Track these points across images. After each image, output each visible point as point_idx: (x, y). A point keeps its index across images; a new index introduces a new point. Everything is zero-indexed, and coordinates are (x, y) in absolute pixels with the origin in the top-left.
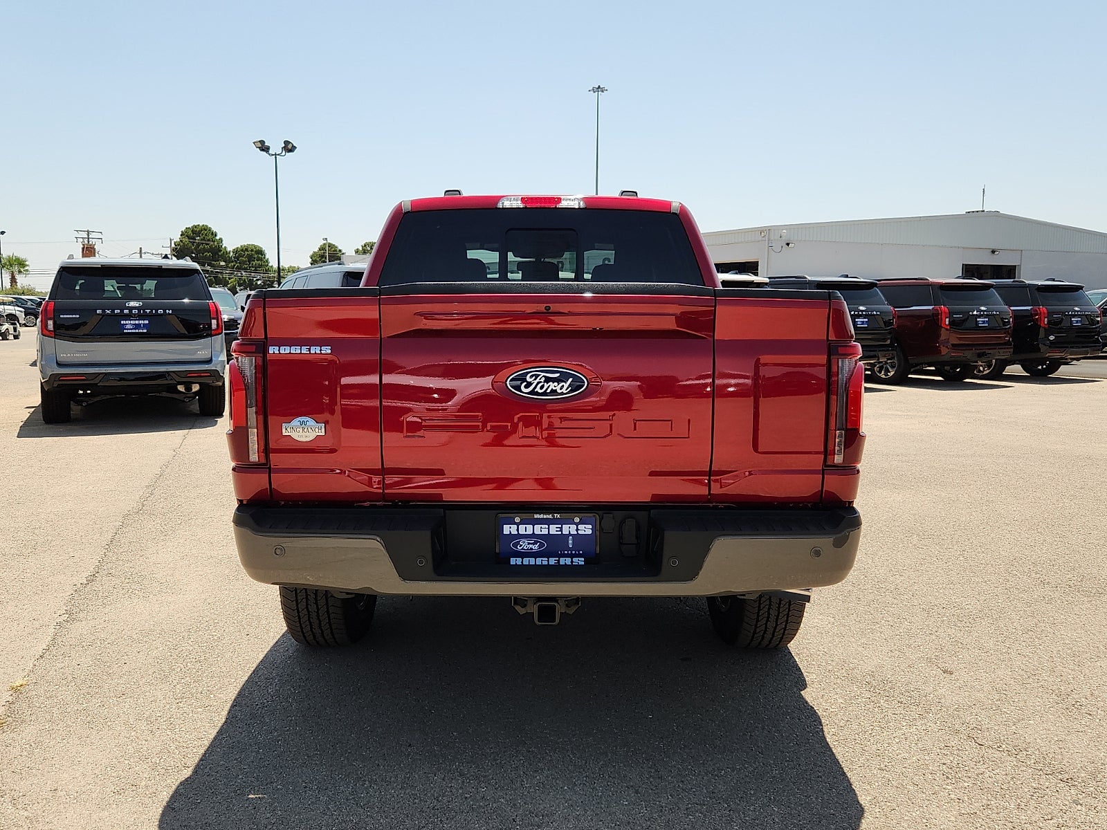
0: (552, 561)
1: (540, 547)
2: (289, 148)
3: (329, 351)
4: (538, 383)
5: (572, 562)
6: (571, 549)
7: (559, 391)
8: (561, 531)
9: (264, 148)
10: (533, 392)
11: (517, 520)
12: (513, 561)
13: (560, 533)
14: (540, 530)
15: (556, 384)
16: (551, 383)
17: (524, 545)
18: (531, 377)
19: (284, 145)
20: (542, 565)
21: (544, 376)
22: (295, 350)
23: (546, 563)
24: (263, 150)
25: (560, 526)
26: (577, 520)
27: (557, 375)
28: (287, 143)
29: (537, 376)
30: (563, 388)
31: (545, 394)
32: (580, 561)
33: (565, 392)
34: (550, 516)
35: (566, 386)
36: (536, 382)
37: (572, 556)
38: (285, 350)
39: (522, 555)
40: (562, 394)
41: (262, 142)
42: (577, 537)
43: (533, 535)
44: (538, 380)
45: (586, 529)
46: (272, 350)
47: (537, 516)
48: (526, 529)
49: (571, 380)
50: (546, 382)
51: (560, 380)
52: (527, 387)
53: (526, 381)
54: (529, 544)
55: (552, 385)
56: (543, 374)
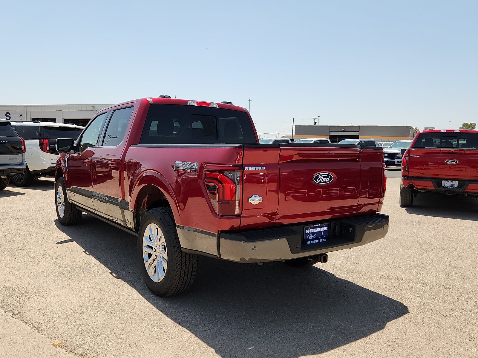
0: (318, 241)
1: (315, 237)
3: (264, 169)
4: (322, 178)
5: (323, 240)
6: (322, 236)
7: (327, 181)
8: (320, 230)
10: (320, 182)
11: (310, 228)
12: (308, 242)
14: (315, 230)
16: (325, 178)
17: (311, 236)
20: (315, 243)
22: (254, 169)
23: (316, 242)
25: (320, 228)
26: (324, 226)
27: (326, 175)
29: (321, 176)
30: (327, 180)
31: (323, 182)
32: (325, 240)
34: (318, 225)
35: (328, 179)
36: (321, 178)
37: (323, 238)
38: (250, 169)
39: (311, 240)
40: (327, 182)
42: (324, 231)
43: (313, 233)
45: (326, 229)
46: (246, 169)
47: (314, 226)
48: (312, 231)
49: (329, 177)
50: (324, 178)
51: (327, 177)
52: (319, 180)
53: (319, 178)
54: (312, 236)
55: (325, 179)
56: (323, 175)
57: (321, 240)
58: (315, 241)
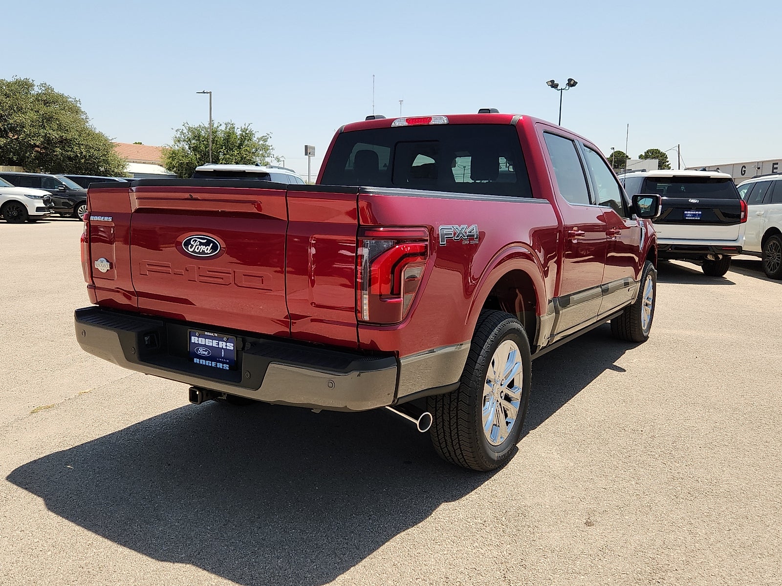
0: (214, 364)
1: (208, 354)
2: (571, 83)
3: (111, 220)
4: (197, 245)
5: (223, 366)
6: (223, 358)
7: (206, 252)
8: (218, 345)
9: (554, 85)
10: (194, 251)
11: (198, 334)
12: (196, 360)
13: (218, 346)
14: (209, 342)
15: (204, 247)
16: (202, 246)
18: (193, 241)
19: (568, 82)
21: (199, 241)
22: (99, 219)
23: (210, 365)
24: (553, 87)
25: (218, 342)
26: (225, 339)
27: (206, 241)
28: (570, 80)
29: (196, 241)
30: (207, 249)
31: (199, 253)
32: (226, 367)
33: (209, 252)
34: (212, 334)
35: (209, 248)
37: (223, 363)
38: (96, 218)
39: (200, 357)
40: (207, 254)
41: (552, 81)
42: (225, 350)
43: (205, 346)
44: (196, 244)
45: (230, 346)
46: (91, 218)
47: (206, 333)
48: (202, 341)
49: (212, 244)
50: (200, 245)
51: (207, 244)
52: (191, 248)
53: (191, 244)
54: (203, 351)
55: (203, 248)
56: (198, 240)
57: (220, 365)
58: (208, 363)
